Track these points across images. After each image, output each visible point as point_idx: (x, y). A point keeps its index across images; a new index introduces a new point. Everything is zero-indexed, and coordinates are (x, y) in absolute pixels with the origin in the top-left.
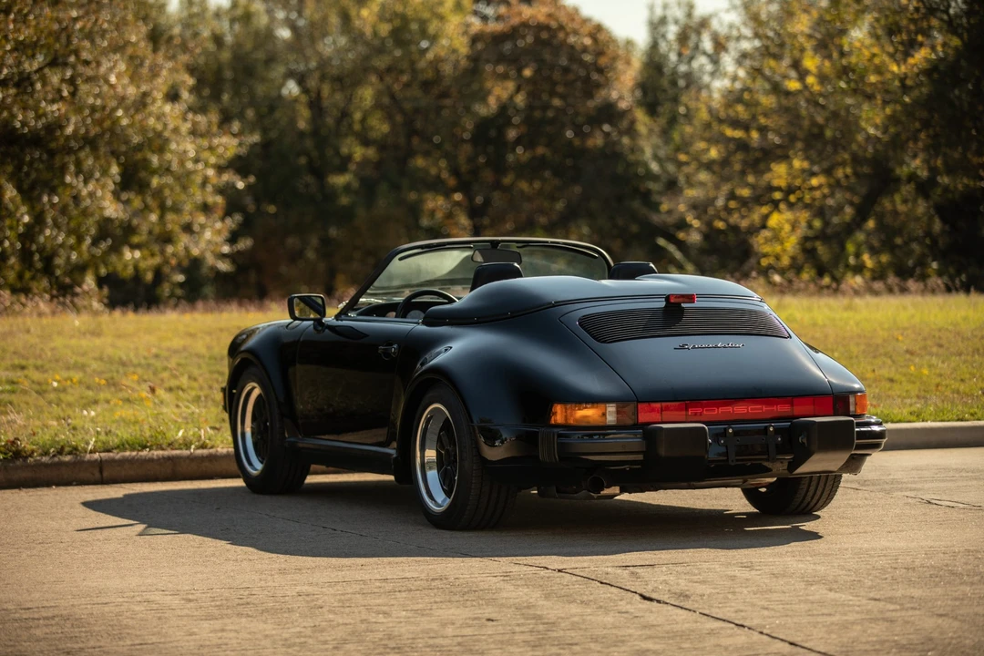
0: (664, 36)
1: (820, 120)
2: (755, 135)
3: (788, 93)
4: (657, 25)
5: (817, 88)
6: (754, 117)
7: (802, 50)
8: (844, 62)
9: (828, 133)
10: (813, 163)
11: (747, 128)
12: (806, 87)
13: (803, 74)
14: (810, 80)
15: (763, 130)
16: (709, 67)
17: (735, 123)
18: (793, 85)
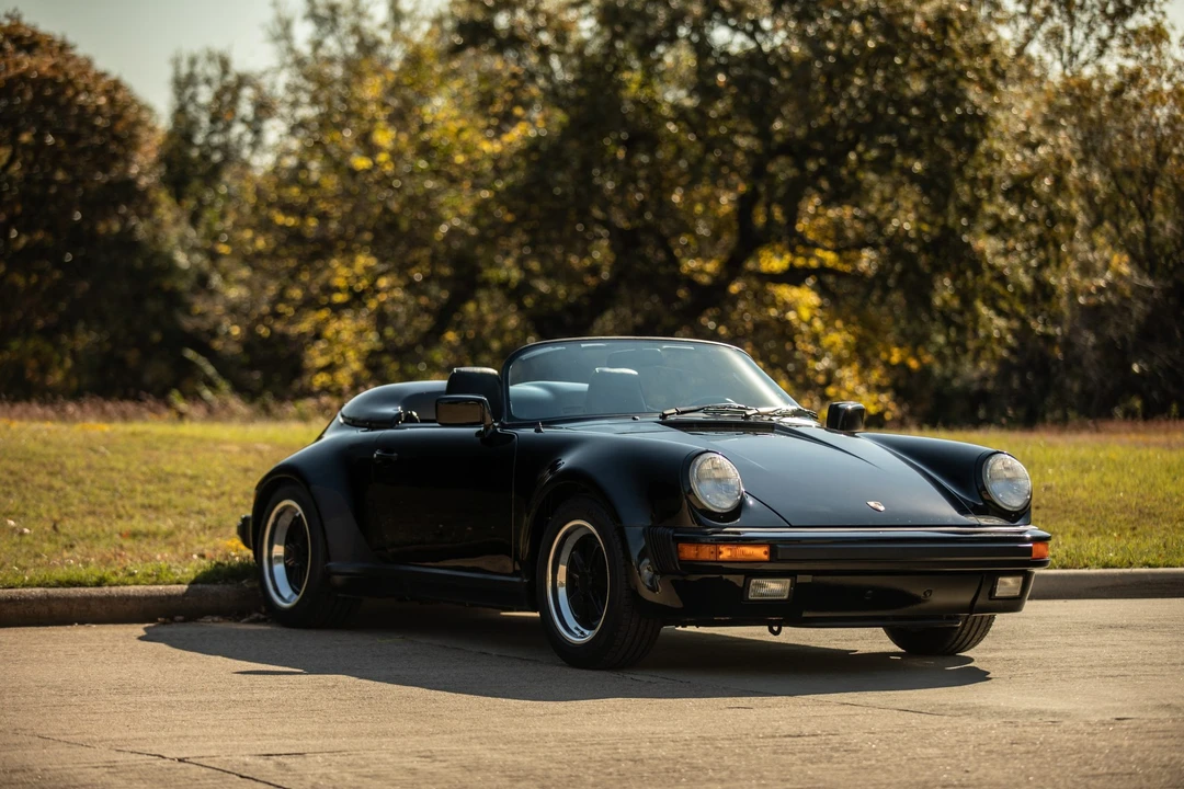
0: (193, 98)
1: (394, 206)
2: (312, 222)
3: (353, 173)
4: (184, 84)
5: (389, 168)
6: (312, 202)
7: (373, 120)
8: (425, 136)
9: (404, 225)
10: (382, 260)
11: (302, 213)
12: (376, 165)
13: (371, 149)
14: (382, 157)
15: (323, 217)
16: (248, 138)
17: (288, 209)
18: (361, 163)
